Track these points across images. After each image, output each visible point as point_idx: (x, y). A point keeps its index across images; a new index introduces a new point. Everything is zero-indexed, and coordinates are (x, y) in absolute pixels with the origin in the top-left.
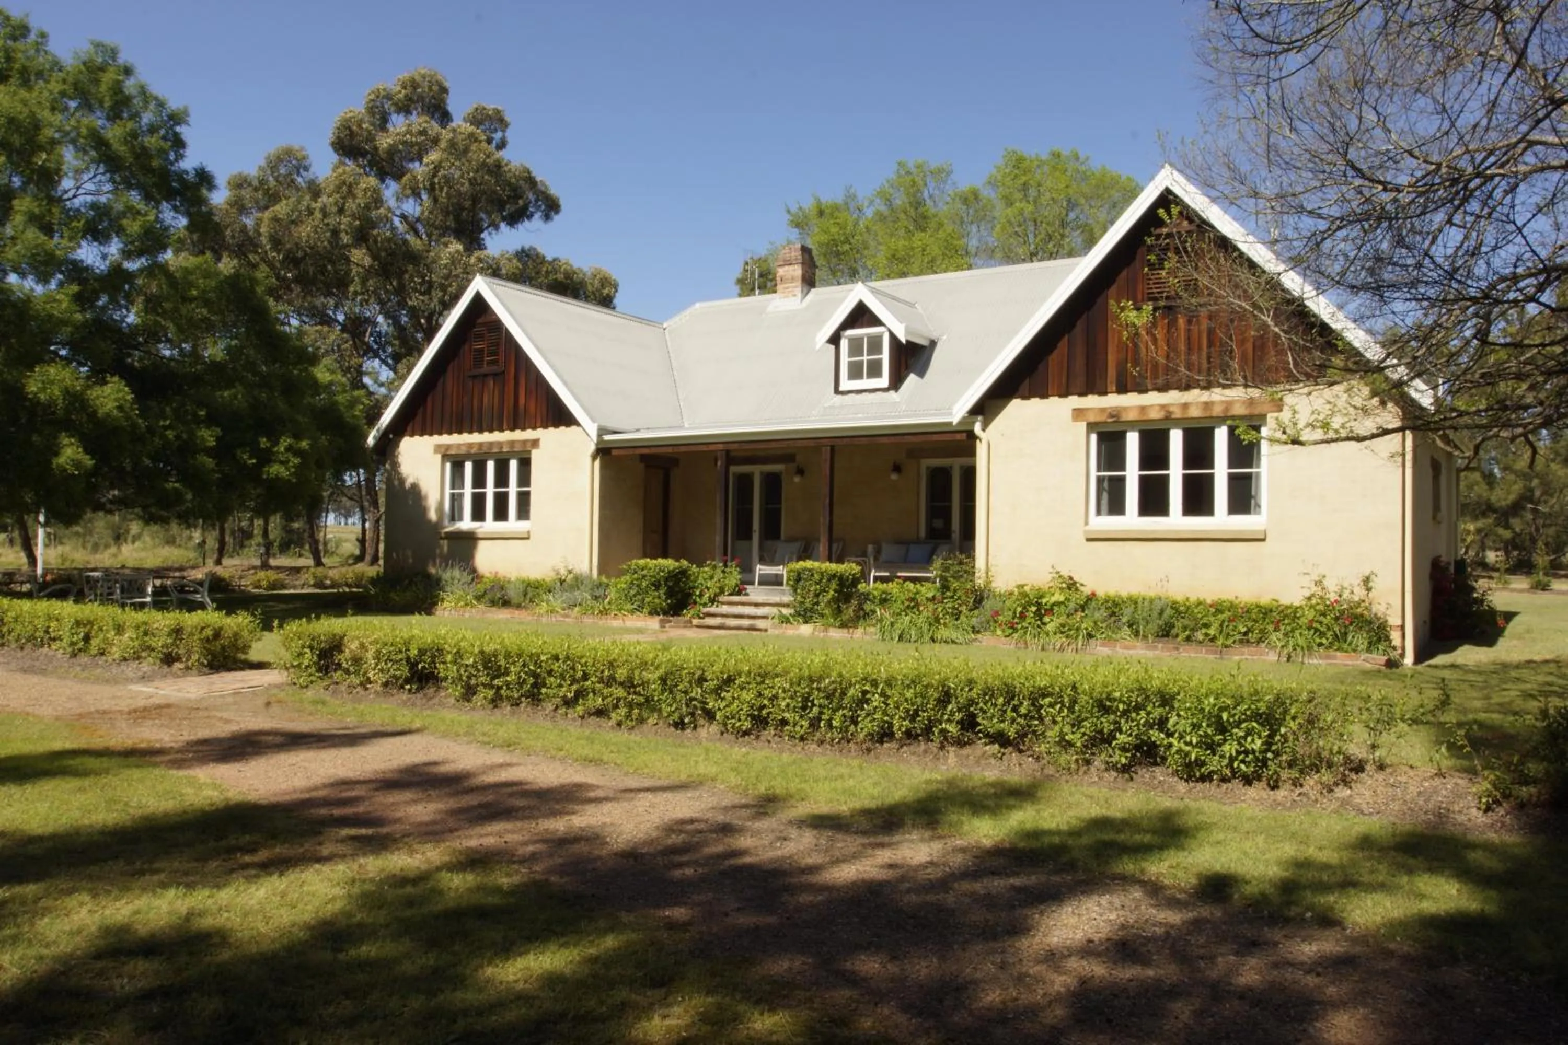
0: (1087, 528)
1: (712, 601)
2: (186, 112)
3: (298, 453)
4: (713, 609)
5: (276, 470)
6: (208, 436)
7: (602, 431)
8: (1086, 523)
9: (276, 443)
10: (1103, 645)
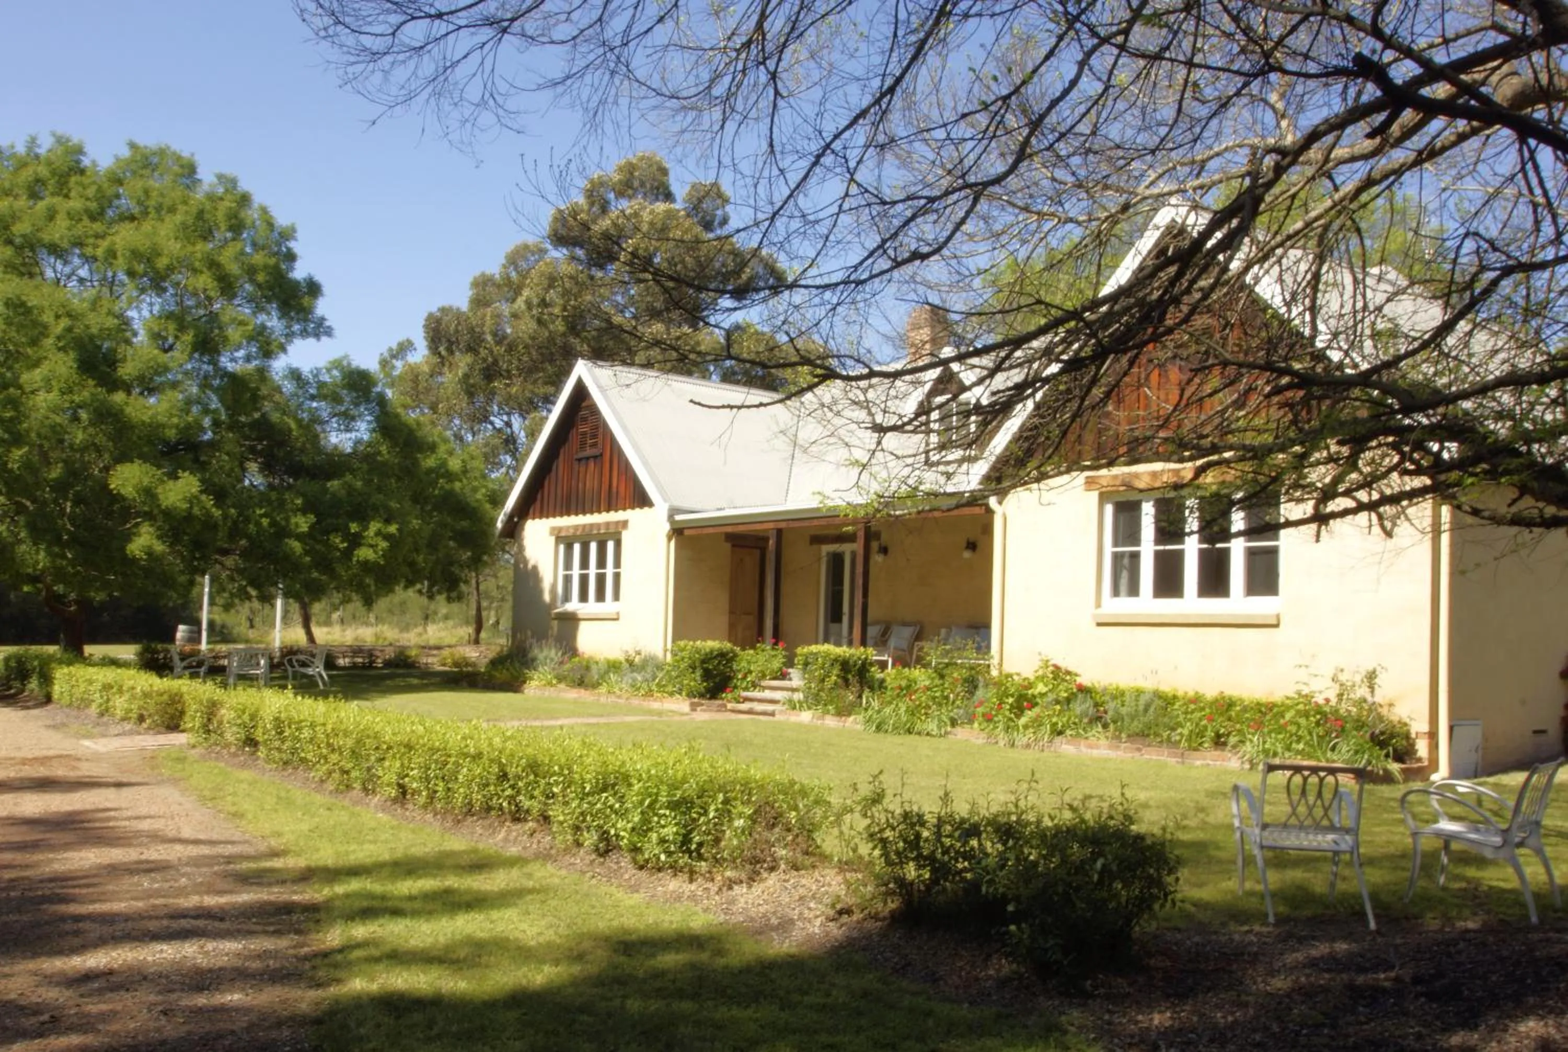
0: (1099, 611)
1: (755, 685)
2: (294, 230)
3: (387, 537)
4: (756, 694)
5: (364, 553)
6: (303, 523)
7: (673, 512)
8: (1098, 605)
9: (366, 528)
10: (1068, 743)
